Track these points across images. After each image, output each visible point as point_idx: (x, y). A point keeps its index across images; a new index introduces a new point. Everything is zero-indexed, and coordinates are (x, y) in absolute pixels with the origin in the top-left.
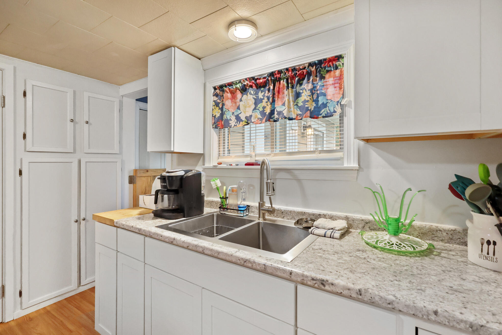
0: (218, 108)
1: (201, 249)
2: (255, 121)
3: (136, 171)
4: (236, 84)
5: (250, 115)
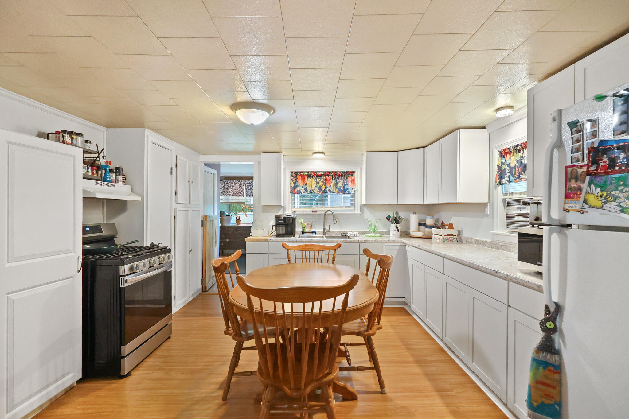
0: (293, 183)
2: (316, 192)
3: (206, 217)
4: (306, 173)
5: (314, 189)
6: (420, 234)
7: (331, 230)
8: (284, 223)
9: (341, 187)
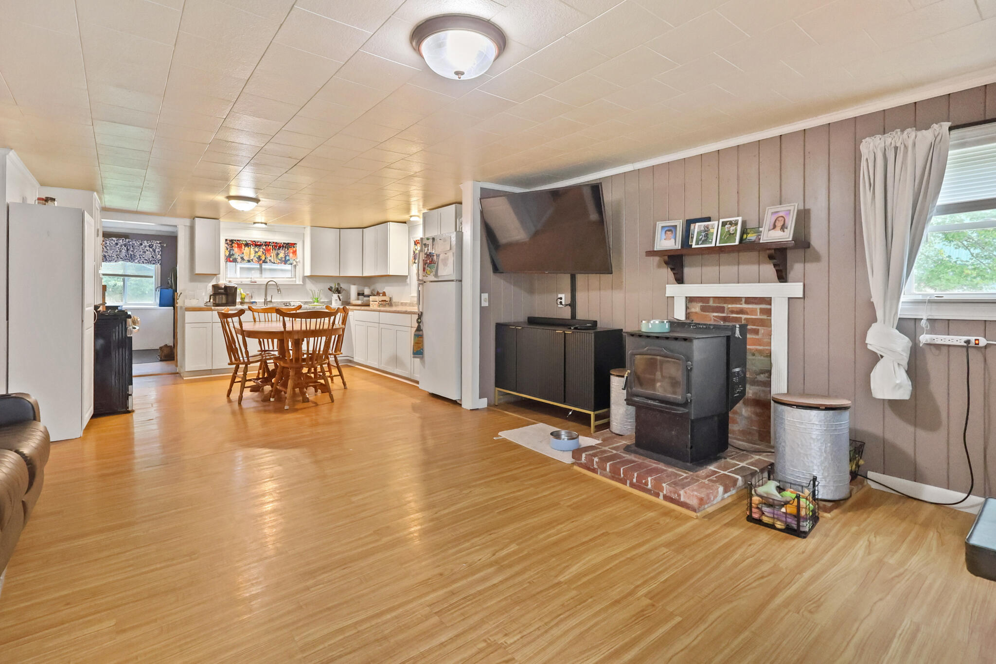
0: (228, 251)
4: (243, 241)
6: (359, 302)
7: (273, 301)
8: (224, 293)
9: (282, 258)
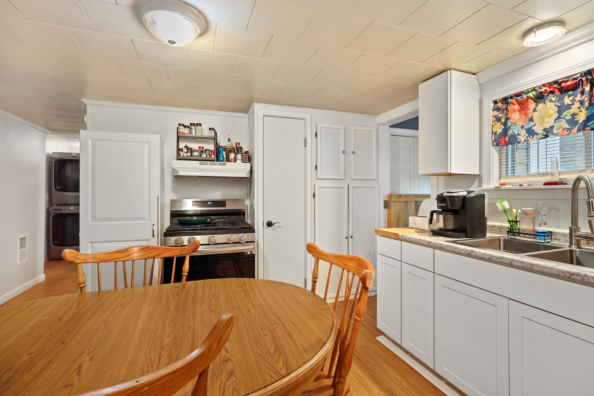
0: (500, 123)
1: (508, 260)
2: (559, 133)
3: (390, 196)
4: (529, 92)
5: (550, 126)
